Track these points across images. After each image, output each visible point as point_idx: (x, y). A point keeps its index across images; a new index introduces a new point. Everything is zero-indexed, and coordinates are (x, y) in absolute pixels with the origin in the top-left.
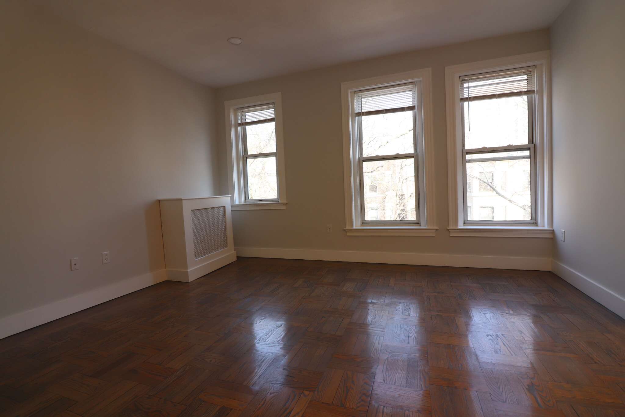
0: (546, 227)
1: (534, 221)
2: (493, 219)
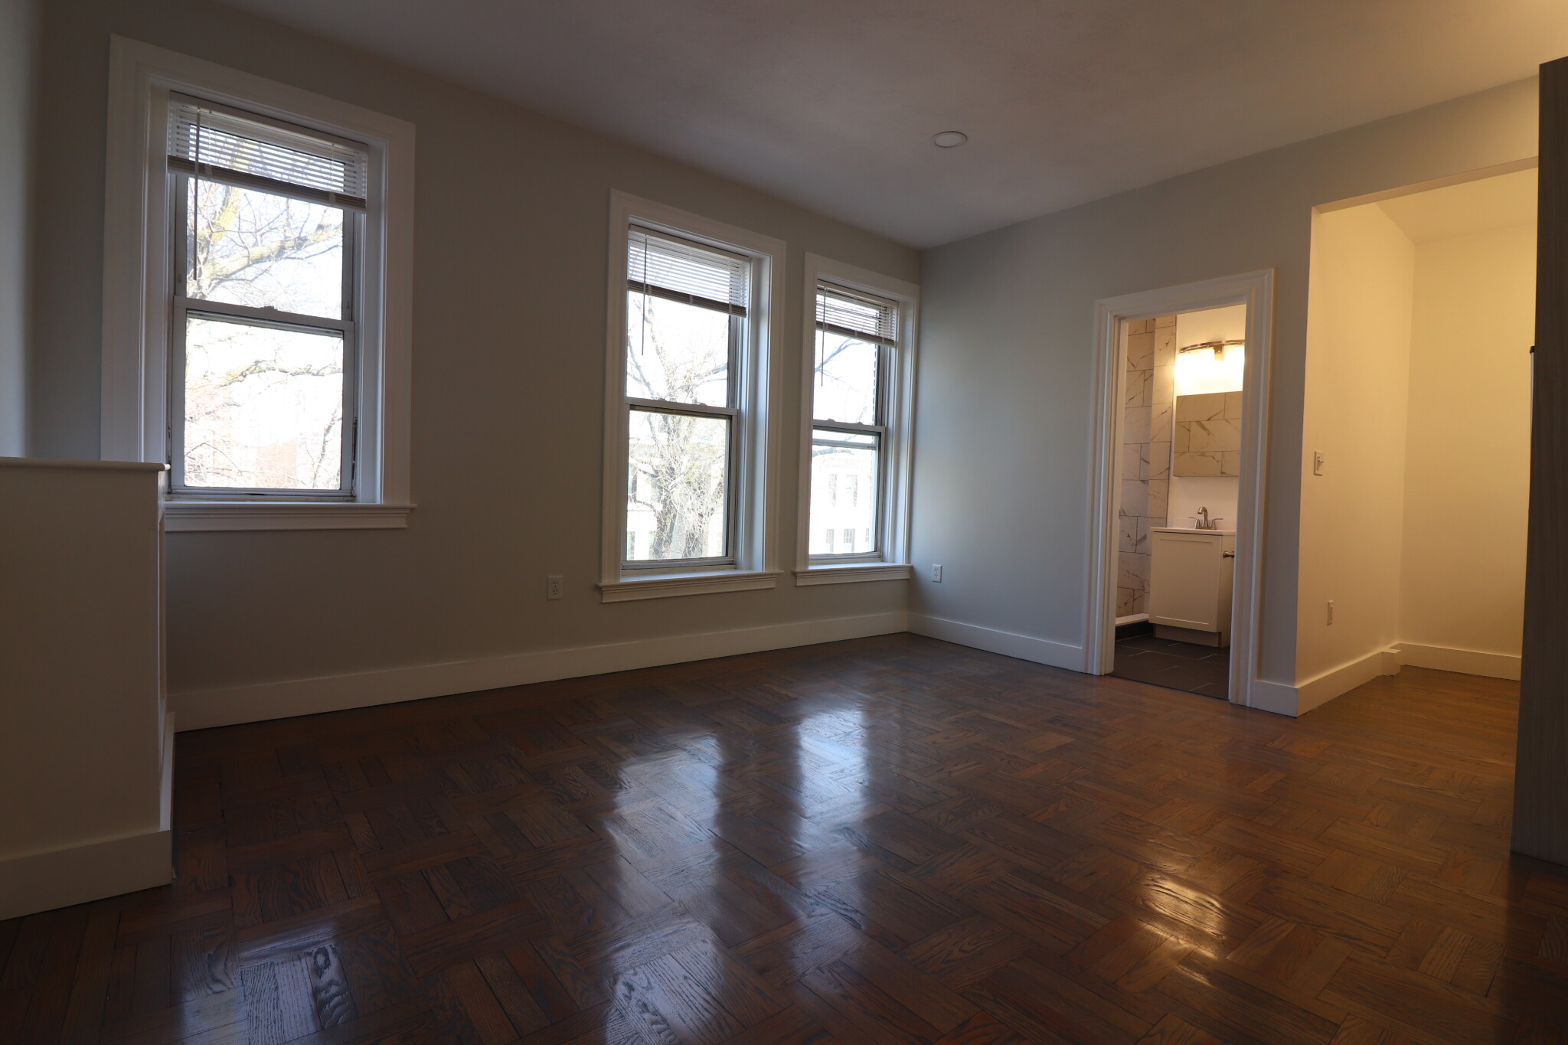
0: (900, 561)
1: (879, 552)
2: (832, 551)
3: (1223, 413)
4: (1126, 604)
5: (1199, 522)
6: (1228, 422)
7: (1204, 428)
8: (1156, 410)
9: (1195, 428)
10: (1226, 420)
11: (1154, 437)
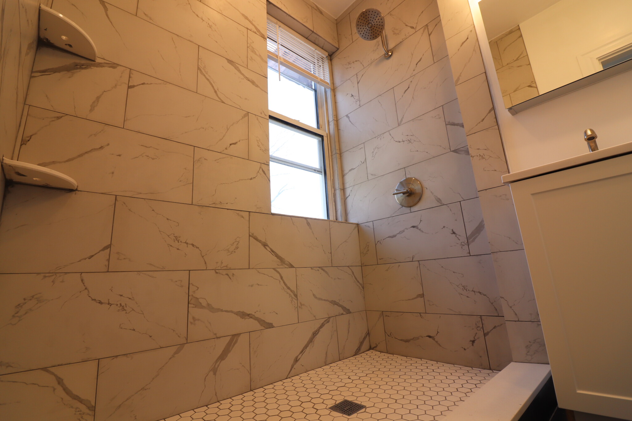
8: (453, 43)
11: (458, 79)
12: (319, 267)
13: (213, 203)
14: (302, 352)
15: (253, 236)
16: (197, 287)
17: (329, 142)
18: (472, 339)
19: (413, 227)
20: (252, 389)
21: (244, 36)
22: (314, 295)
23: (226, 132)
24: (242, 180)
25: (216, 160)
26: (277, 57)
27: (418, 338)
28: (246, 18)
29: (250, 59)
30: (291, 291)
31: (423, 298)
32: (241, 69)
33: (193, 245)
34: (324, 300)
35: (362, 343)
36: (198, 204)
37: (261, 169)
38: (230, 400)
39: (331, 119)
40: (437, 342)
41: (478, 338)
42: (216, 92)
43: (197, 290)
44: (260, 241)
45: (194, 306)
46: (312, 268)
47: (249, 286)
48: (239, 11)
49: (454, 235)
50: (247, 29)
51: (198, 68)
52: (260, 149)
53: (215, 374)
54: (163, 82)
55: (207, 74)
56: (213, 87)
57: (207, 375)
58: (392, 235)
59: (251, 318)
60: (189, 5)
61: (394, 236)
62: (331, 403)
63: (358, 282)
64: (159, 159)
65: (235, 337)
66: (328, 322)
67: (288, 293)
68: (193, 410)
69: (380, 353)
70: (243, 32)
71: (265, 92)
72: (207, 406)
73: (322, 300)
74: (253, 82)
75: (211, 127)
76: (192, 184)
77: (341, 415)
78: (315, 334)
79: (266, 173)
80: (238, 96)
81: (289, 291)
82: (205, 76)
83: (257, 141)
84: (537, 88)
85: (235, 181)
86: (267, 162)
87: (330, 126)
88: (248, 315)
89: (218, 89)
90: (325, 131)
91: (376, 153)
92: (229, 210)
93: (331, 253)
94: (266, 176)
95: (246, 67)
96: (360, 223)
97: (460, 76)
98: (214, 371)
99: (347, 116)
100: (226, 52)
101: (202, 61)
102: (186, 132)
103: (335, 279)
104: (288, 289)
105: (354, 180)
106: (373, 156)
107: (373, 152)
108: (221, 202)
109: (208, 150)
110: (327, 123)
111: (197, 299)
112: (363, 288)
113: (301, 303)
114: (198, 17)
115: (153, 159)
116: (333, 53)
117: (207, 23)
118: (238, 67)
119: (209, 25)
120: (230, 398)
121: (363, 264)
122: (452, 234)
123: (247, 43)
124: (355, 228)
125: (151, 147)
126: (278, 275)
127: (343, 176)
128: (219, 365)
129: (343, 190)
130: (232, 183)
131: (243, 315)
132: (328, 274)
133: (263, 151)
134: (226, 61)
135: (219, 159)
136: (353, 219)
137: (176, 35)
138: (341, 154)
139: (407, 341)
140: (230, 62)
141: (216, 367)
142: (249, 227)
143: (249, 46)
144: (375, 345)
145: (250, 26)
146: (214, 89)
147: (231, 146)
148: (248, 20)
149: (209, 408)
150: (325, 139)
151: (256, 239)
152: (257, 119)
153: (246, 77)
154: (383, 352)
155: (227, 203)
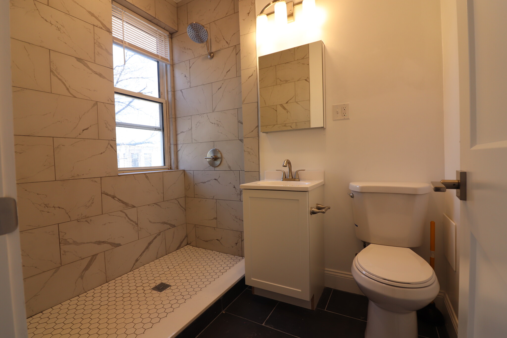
3: (294, 97)
4: (237, 244)
5: (284, 173)
6: (298, 103)
7: (284, 108)
8: (245, 74)
9: (280, 109)
10: (297, 102)
11: (244, 101)
12: (154, 204)
13: (72, 176)
14: (141, 255)
15: (105, 193)
16: (64, 233)
17: (167, 107)
18: (236, 242)
19: (215, 179)
20: (107, 282)
21: (91, 33)
22: (150, 221)
23: (79, 121)
24: (94, 155)
25: (72, 145)
26: (122, 42)
27: (212, 240)
28: (93, 15)
29: (97, 54)
30: (133, 222)
31: (216, 220)
32: (89, 64)
33: (59, 207)
34: (157, 223)
35: (181, 243)
36: (60, 179)
37: (109, 145)
38: (93, 290)
39: (169, 90)
40: (221, 243)
41: (239, 242)
42: (68, 89)
43: (65, 234)
44: (110, 195)
45: (64, 244)
46: (149, 205)
47: (103, 225)
48: (85, 9)
49: (234, 189)
50: (94, 25)
51: (51, 71)
52: (108, 130)
53: (82, 278)
54: (21, 89)
55: (59, 74)
56: (65, 85)
57: (77, 280)
58: (203, 181)
59: (105, 243)
60: (37, 11)
61: (204, 183)
62: (153, 285)
63: (182, 207)
64: (25, 152)
65: (94, 257)
66: (159, 235)
67: (131, 224)
68: (69, 299)
69: (192, 247)
70: (90, 30)
71: (111, 81)
72: (78, 296)
73: (156, 223)
74: (100, 75)
75: (66, 120)
76: (54, 166)
77: (157, 292)
78: (150, 244)
79: (113, 147)
80: (88, 89)
81: (132, 222)
82: (57, 77)
83: (105, 123)
84: (309, 82)
85: (89, 158)
86: (114, 139)
87: (169, 95)
88: (103, 242)
89: (70, 87)
90: (165, 99)
91: (198, 126)
92: (85, 179)
93: (163, 193)
94: (113, 149)
95: (93, 61)
96: (186, 170)
97: (245, 98)
98: (82, 277)
99: (181, 90)
100: (75, 51)
101: (53, 63)
102: (45, 128)
103: (165, 209)
104: (131, 221)
105: (184, 140)
106: (196, 127)
107: (196, 125)
108: (78, 175)
109: (65, 138)
110: (166, 92)
111: (66, 240)
112: (185, 210)
113: (140, 228)
114: (47, 21)
115: (20, 153)
116: (173, 33)
117: (55, 26)
118: (86, 63)
119: (58, 28)
120: (93, 289)
121: (186, 196)
122: (234, 188)
123: (94, 39)
124: (182, 173)
125: (17, 144)
126: (124, 214)
127: (176, 135)
128: (84, 274)
129: (176, 145)
130: (86, 159)
131: (99, 243)
132: (160, 207)
133: (111, 131)
134: (75, 60)
135: (74, 144)
136: (181, 167)
137: (28, 43)
138: (175, 118)
139: (207, 241)
140: (79, 60)
141: (83, 274)
142: (101, 188)
143: (96, 42)
144: (190, 243)
145: (97, 23)
146: (66, 87)
147: (83, 132)
148: (95, 17)
149: (80, 297)
150: (164, 105)
151: (107, 194)
152: (105, 106)
153: (94, 71)
154: (194, 246)
155: (83, 175)
